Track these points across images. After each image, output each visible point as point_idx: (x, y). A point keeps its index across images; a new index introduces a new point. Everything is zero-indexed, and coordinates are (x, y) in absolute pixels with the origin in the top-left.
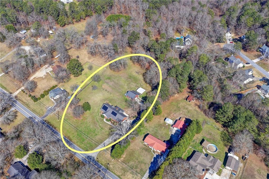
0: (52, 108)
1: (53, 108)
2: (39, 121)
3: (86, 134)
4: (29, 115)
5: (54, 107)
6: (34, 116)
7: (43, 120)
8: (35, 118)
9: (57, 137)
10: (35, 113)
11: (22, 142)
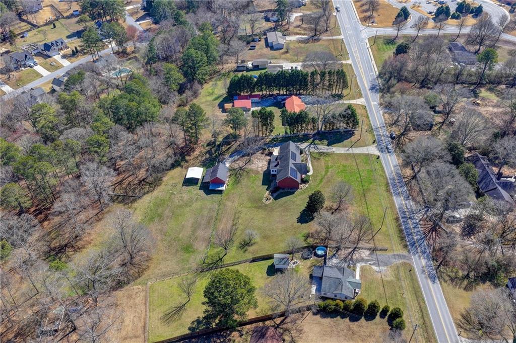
0: (374, 264)
1: (373, 261)
2: (420, 257)
3: (358, 175)
4: (434, 288)
5: (368, 261)
6: (423, 276)
7: (409, 252)
8: (423, 271)
9: (406, 204)
10: (416, 284)
11: (472, 246)
